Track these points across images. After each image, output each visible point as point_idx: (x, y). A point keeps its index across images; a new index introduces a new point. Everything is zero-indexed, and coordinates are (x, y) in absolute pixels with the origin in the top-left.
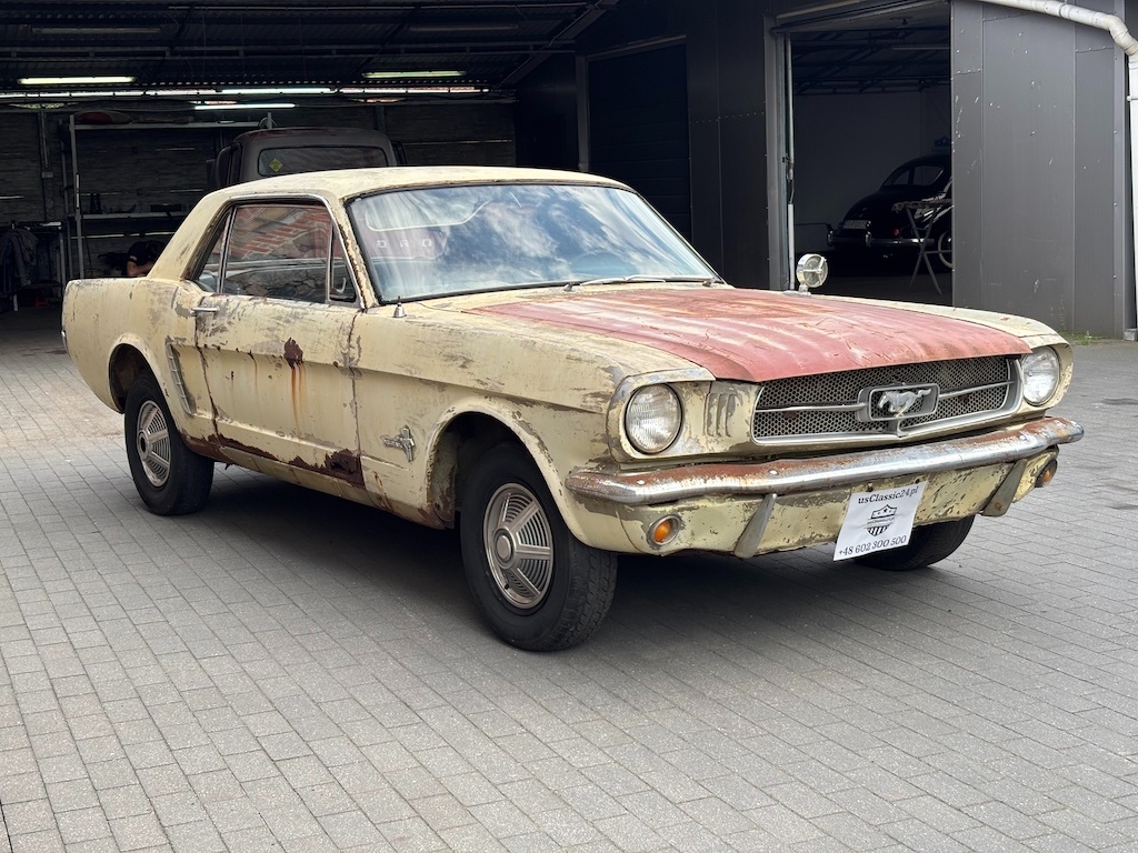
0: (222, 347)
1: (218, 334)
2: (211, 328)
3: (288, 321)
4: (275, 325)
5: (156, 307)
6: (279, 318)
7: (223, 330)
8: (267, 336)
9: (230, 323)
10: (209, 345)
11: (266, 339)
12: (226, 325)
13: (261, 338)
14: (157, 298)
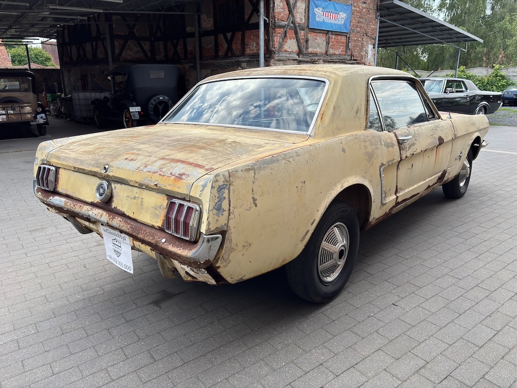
0: (415, 153)
1: (412, 148)
2: (408, 147)
3: (436, 130)
4: (432, 133)
5: (370, 149)
6: (433, 130)
7: (414, 144)
8: (431, 139)
9: (415, 140)
10: (408, 155)
11: (432, 140)
12: (415, 142)
13: (430, 140)
14: (368, 143)
